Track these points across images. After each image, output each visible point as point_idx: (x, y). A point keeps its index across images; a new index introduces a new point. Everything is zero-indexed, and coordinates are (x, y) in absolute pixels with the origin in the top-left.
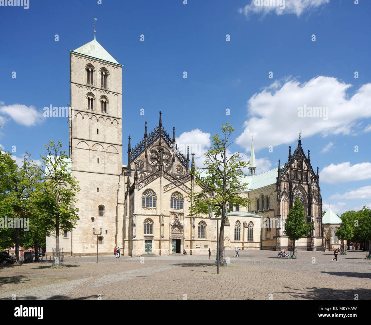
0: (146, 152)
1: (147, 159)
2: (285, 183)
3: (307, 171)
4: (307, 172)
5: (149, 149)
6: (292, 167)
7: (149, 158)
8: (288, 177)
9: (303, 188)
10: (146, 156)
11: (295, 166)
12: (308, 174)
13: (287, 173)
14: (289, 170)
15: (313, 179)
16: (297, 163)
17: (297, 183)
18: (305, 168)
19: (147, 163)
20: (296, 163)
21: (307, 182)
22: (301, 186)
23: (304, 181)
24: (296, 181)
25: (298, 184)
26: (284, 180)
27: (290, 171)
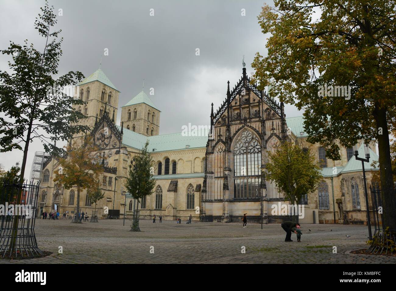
0: (94, 136)
1: (95, 142)
2: (220, 129)
3: (259, 102)
4: (259, 105)
5: (96, 133)
6: (231, 105)
7: (96, 140)
8: (224, 120)
9: (253, 128)
10: (94, 140)
11: (236, 103)
12: (261, 106)
13: (222, 116)
14: (226, 111)
15: (271, 111)
16: (240, 98)
17: (241, 123)
18: (254, 100)
19: (95, 144)
20: (238, 99)
21: (259, 117)
22: (248, 126)
23: (253, 118)
24: (239, 122)
25: (242, 125)
26: (219, 126)
27: (228, 112)
